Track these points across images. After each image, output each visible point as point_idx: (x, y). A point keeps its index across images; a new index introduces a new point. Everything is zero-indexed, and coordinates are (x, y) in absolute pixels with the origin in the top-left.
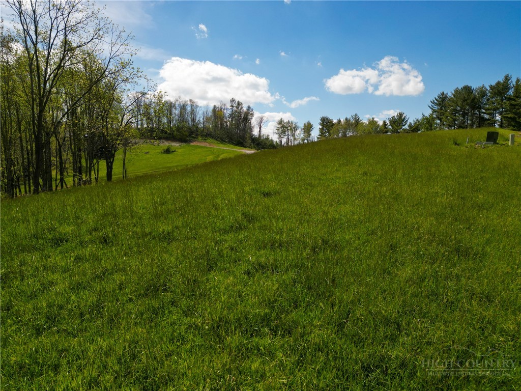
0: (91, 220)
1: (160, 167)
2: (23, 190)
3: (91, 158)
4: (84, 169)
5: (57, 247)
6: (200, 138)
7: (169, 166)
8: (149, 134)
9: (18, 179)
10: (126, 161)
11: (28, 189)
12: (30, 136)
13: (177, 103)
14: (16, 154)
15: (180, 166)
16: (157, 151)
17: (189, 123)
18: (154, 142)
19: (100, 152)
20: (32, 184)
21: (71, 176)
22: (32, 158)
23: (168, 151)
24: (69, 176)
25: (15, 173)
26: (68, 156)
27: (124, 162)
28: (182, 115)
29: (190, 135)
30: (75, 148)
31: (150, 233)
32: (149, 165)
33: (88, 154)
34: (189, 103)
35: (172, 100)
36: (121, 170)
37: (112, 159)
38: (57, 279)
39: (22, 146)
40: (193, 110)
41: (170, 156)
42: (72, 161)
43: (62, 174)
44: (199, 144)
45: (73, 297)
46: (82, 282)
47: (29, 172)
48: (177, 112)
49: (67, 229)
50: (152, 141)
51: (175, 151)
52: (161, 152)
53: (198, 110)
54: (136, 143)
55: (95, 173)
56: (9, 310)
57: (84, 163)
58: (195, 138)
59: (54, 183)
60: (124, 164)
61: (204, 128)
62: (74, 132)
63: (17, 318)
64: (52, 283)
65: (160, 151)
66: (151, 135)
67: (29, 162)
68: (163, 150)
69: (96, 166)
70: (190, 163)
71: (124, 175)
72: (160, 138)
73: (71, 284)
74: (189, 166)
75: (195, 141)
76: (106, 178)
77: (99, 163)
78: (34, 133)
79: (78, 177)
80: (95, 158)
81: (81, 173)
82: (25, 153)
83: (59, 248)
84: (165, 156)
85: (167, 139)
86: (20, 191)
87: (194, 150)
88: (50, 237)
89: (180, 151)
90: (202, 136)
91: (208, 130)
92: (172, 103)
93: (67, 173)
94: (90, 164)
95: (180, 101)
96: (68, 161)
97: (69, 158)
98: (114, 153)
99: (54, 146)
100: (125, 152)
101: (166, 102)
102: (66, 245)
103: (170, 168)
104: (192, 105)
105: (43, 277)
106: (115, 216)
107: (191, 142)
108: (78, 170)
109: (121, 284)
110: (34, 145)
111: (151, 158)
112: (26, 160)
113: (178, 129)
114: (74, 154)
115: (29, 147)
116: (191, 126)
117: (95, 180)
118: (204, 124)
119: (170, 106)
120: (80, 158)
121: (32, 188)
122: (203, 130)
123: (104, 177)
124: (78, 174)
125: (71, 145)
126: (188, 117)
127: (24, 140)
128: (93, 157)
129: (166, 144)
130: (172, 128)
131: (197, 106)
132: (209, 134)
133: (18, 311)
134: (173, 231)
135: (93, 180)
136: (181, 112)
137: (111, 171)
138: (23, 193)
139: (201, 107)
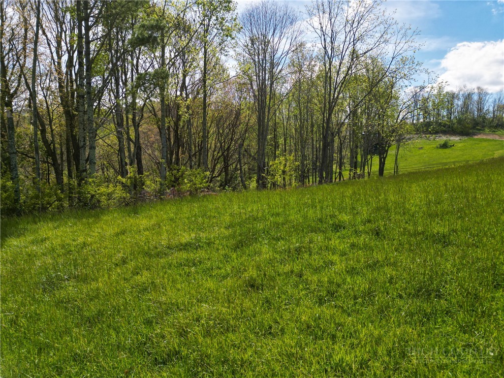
0: (365, 212)
1: (434, 162)
2: (311, 180)
3: (366, 154)
4: (359, 164)
5: (336, 232)
6: (487, 130)
7: (445, 161)
8: (426, 129)
9: (308, 171)
10: (398, 157)
11: (314, 180)
12: (320, 135)
13: (461, 93)
14: (308, 152)
15: (458, 162)
16: (432, 146)
17: (473, 114)
18: (429, 137)
19: (374, 148)
20: (317, 176)
21: (348, 170)
22: (319, 155)
23: (445, 146)
24: (346, 170)
25: (306, 166)
26: (347, 153)
27: (396, 158)
28: (466, 106)
29: (474, 128)
30: (353, 145)
31: (423, 233)
32: (421, 161)
33: (364, 150)
34: (476, 91)
35: (455, 90)
36: (393, 165)
37: (385, 155)
38: (336, 260)
39: (313, 144)
40: (480, 99)
41: (447, 151)
42: (349, 156)
43: (340, 168)
44: (485, 137)
45: (348, 280)
46: (356, 267)
47: (316, 166)
48: (460, 103)
49: (345, 218)
50: (428, 136)
51: (453, 146)
52: (437, 147)
53: (487, 98)
54: (410, 139)
55: (368, 168)
56: (301, 277)
57: (359, 159)
58: (480, 130)
59: (334, 175)
60: (396, 159)
61: (494, 118)
62: (354, 131)
63: (306, 285)
64: (332, 263)
65: (435, 146)
66: (427, 130)
67: (317, 158)
68: (440, 145)
69: (370, 162)
70: (471, 159)
71: (396, 170)
72: (437, 133)
73: (347, 267)
74: (470, 162)
75: (480, 134)
76: (378, 173)
77: (373, 159)
78: (323, 134)
79: (353, 171)
80: (370, 154)
81: (356, 168)
82: (315, 150)
83: (338, 234)
84: (441, 151)
85: (445, 133)
86: (309, 181)
87: (478, 144)
88: (331, 222)
89: (460, 145)
90: (490, 127)
91: (499, 120)
92: (454, 94)
93: (345, 167)
94: (365, 160)
95: (465, 90)
96: (346, 157)
97: (347, 155)
98: (388, 149)
99: (336, 144)
100: (398, 149)
101: (447, 93)
102: (344, 232)
103: (446, 164)
104: (479, 93)
105: (325, 255)
106: (388, 211)
107: (475, 135)
108: (354, 165)
109: (392, 278)
110: (321, 144)
111: (425, 153)
112: (315, 156)
113: (460, 121)
114: (352, 150)
115: (318, 146)
116: (476, 116)
117: (367, 175)
118: (494, 113)
119: (453, 96)
120: (357, 154)
121: (318, 179)
122: (493, 121)
123: (375, 172)
124: (353, 169)
125: (350, 142)
126: (474, 108)
127: (315, 139)
128: (367, 153)
129: (443, 139)
130: (452, 121)
131: (486, 94)
132: (500, 125)
133: (307, 279)
134: (450, 234)
135: (366, 174)
136: (465, 103)
137: (383, 166)
138: (311, 183)
139: (492, 94)
